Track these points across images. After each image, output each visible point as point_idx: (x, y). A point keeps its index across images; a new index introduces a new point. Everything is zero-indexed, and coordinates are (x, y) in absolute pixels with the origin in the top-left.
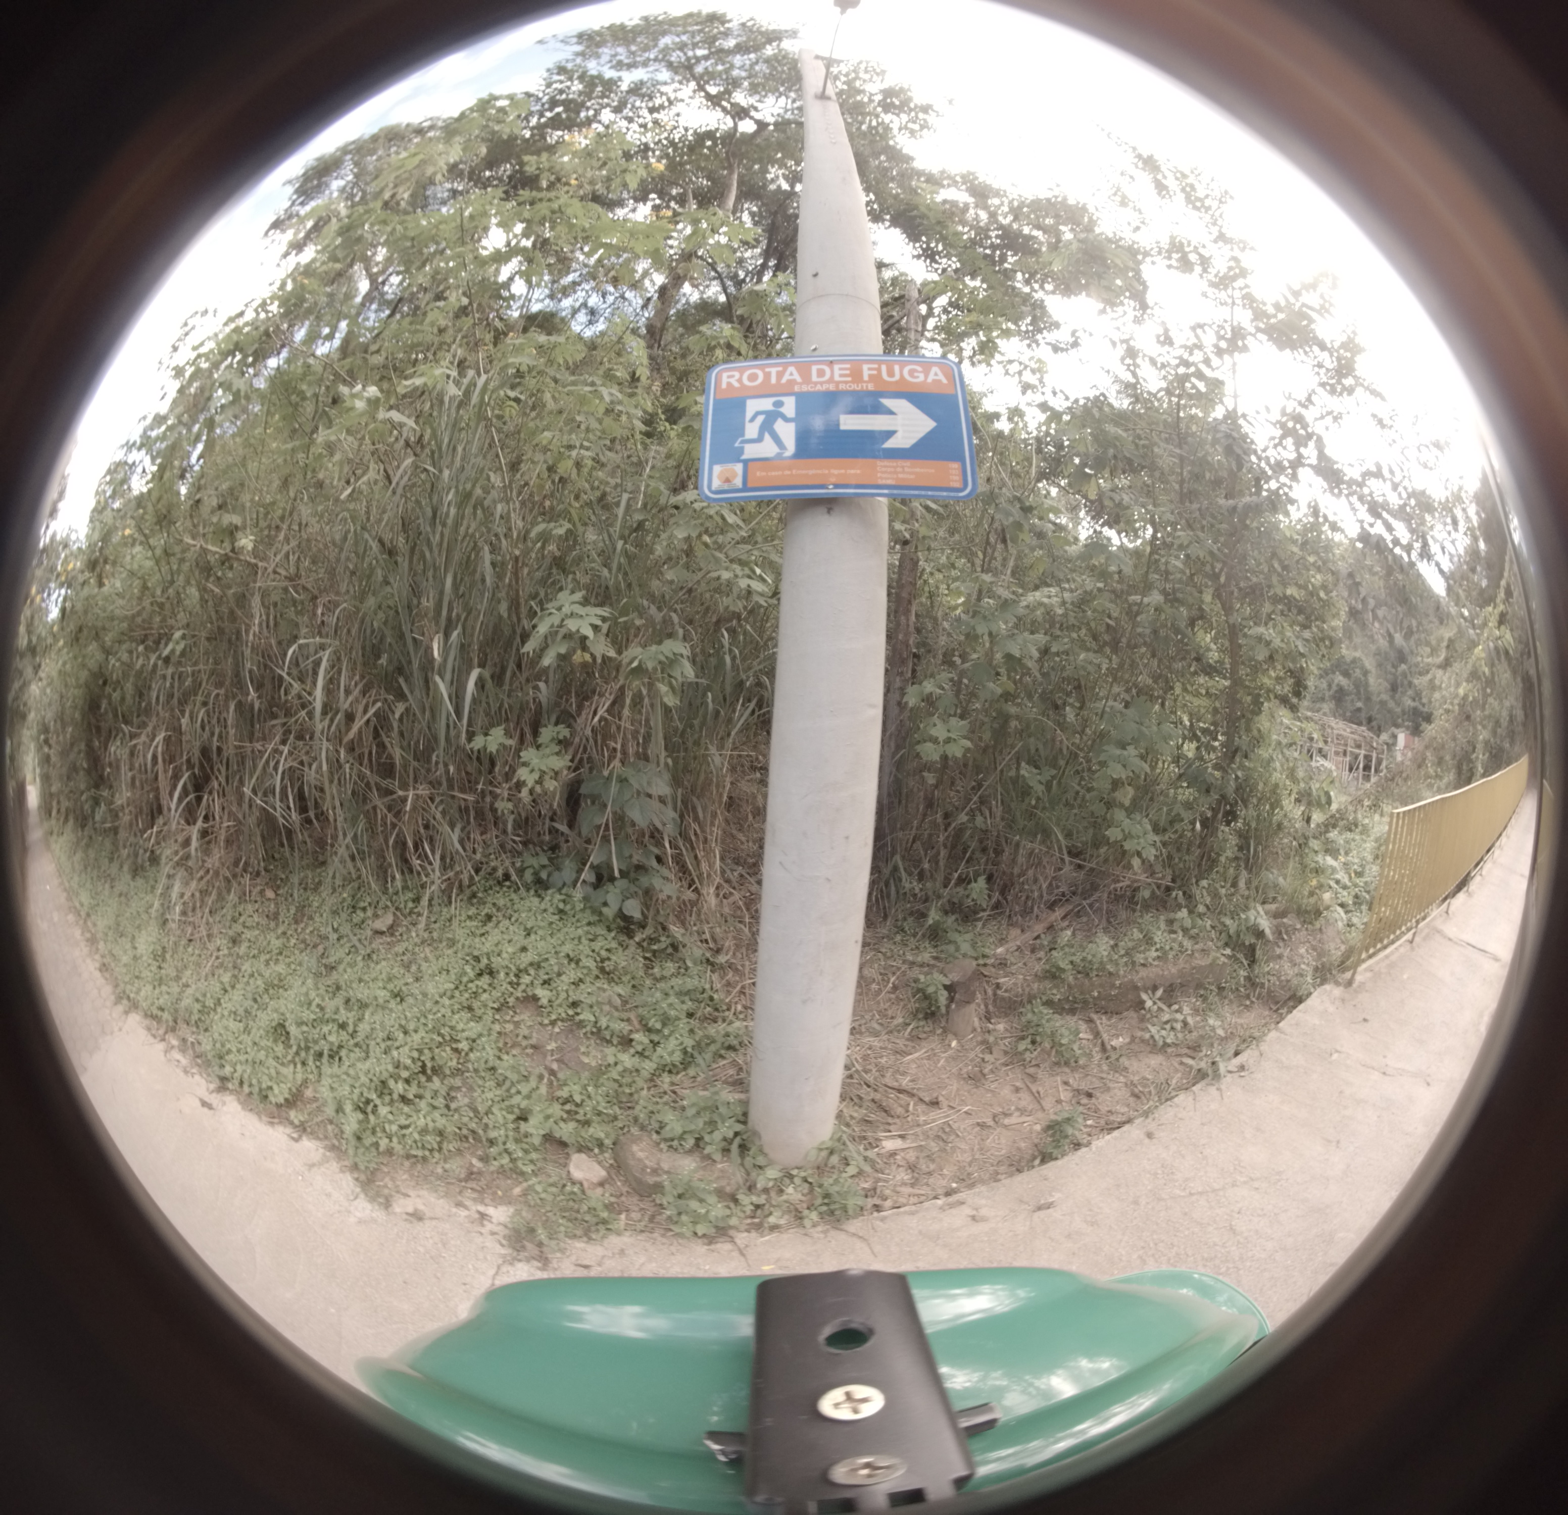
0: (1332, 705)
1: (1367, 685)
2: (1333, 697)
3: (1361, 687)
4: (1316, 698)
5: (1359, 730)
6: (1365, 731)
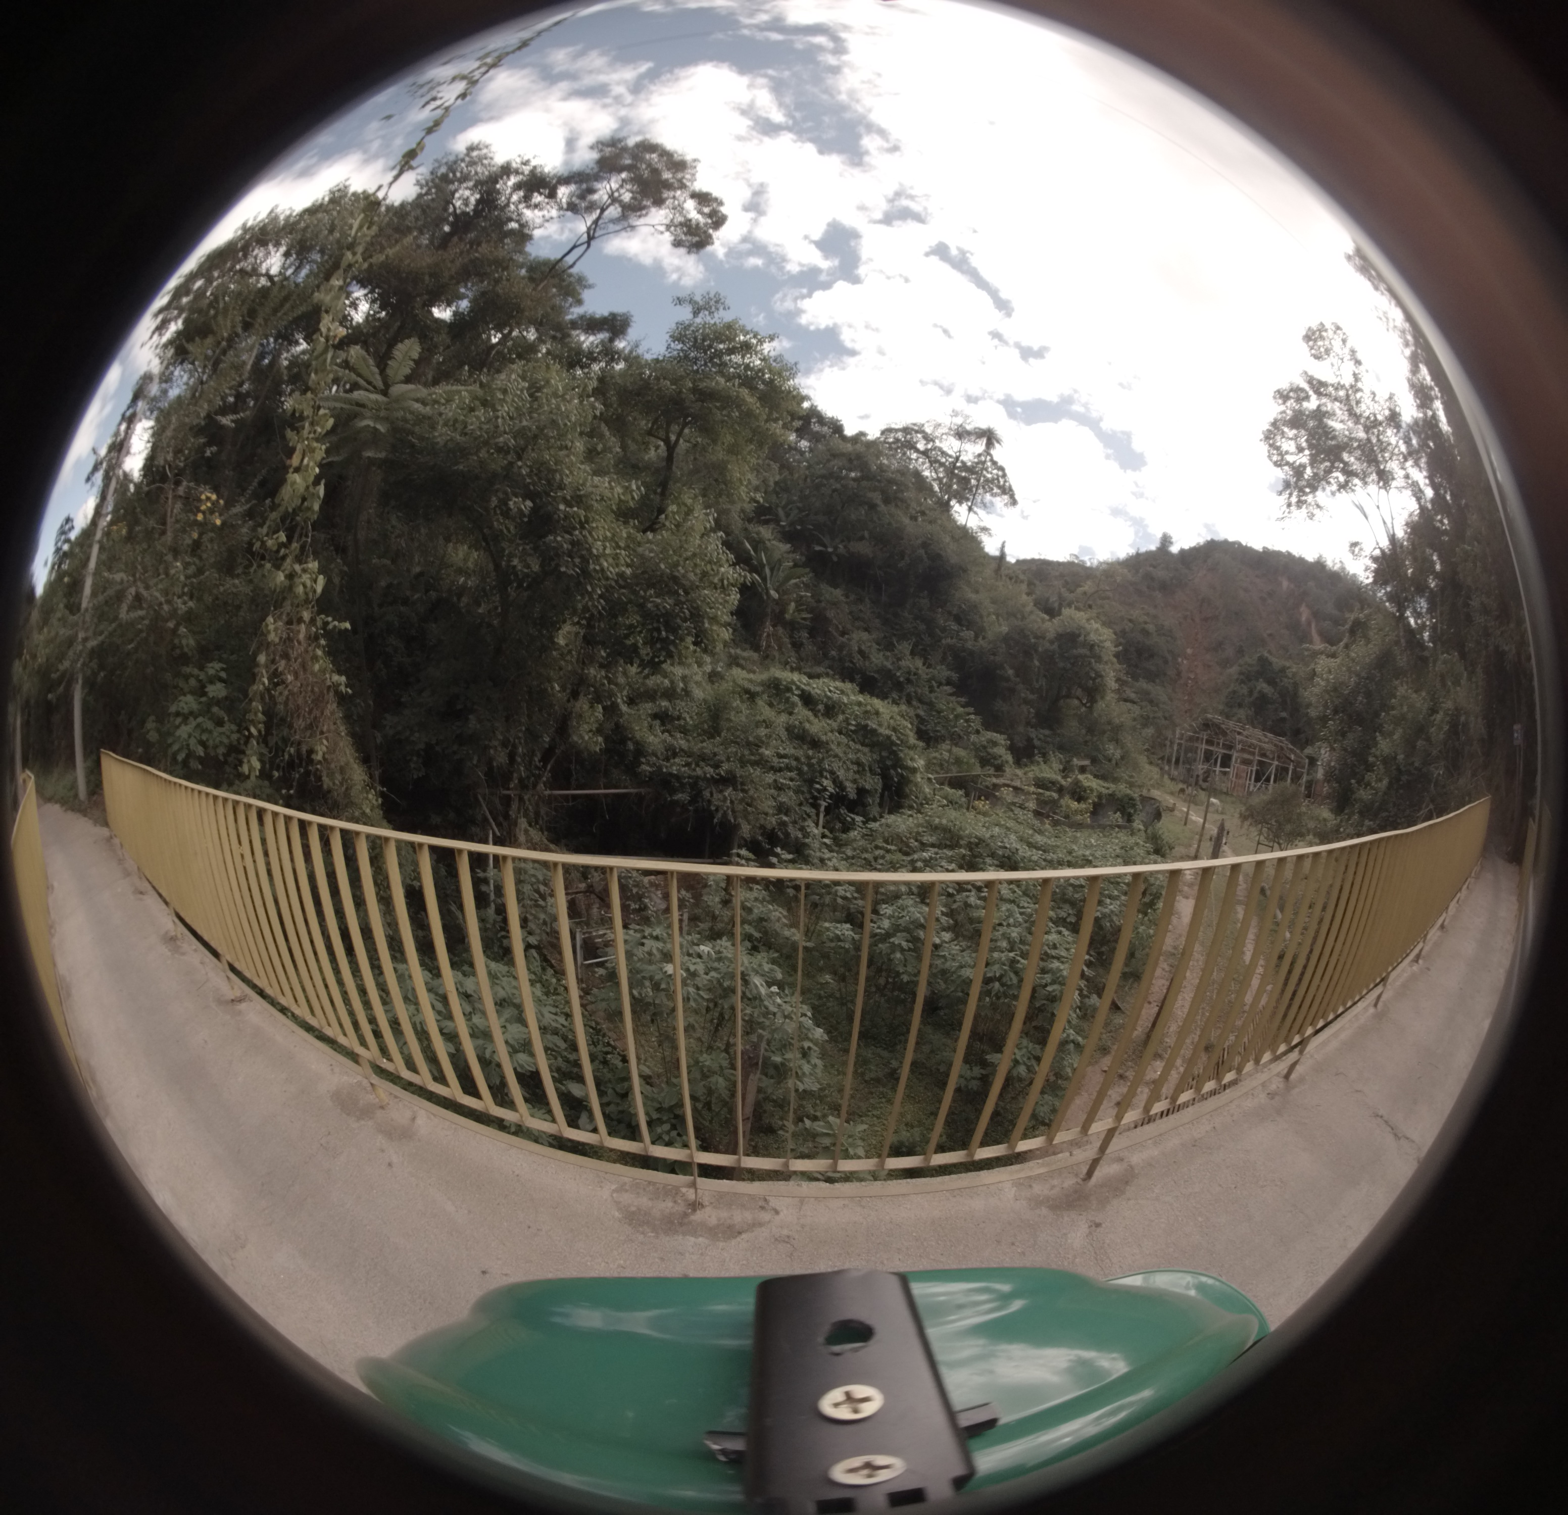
0: (1251, 713)
2: (1253, 704)
3: (1288, 698)
4: (1233, 703)
5: (1276, 739)
6: (1284, 742)
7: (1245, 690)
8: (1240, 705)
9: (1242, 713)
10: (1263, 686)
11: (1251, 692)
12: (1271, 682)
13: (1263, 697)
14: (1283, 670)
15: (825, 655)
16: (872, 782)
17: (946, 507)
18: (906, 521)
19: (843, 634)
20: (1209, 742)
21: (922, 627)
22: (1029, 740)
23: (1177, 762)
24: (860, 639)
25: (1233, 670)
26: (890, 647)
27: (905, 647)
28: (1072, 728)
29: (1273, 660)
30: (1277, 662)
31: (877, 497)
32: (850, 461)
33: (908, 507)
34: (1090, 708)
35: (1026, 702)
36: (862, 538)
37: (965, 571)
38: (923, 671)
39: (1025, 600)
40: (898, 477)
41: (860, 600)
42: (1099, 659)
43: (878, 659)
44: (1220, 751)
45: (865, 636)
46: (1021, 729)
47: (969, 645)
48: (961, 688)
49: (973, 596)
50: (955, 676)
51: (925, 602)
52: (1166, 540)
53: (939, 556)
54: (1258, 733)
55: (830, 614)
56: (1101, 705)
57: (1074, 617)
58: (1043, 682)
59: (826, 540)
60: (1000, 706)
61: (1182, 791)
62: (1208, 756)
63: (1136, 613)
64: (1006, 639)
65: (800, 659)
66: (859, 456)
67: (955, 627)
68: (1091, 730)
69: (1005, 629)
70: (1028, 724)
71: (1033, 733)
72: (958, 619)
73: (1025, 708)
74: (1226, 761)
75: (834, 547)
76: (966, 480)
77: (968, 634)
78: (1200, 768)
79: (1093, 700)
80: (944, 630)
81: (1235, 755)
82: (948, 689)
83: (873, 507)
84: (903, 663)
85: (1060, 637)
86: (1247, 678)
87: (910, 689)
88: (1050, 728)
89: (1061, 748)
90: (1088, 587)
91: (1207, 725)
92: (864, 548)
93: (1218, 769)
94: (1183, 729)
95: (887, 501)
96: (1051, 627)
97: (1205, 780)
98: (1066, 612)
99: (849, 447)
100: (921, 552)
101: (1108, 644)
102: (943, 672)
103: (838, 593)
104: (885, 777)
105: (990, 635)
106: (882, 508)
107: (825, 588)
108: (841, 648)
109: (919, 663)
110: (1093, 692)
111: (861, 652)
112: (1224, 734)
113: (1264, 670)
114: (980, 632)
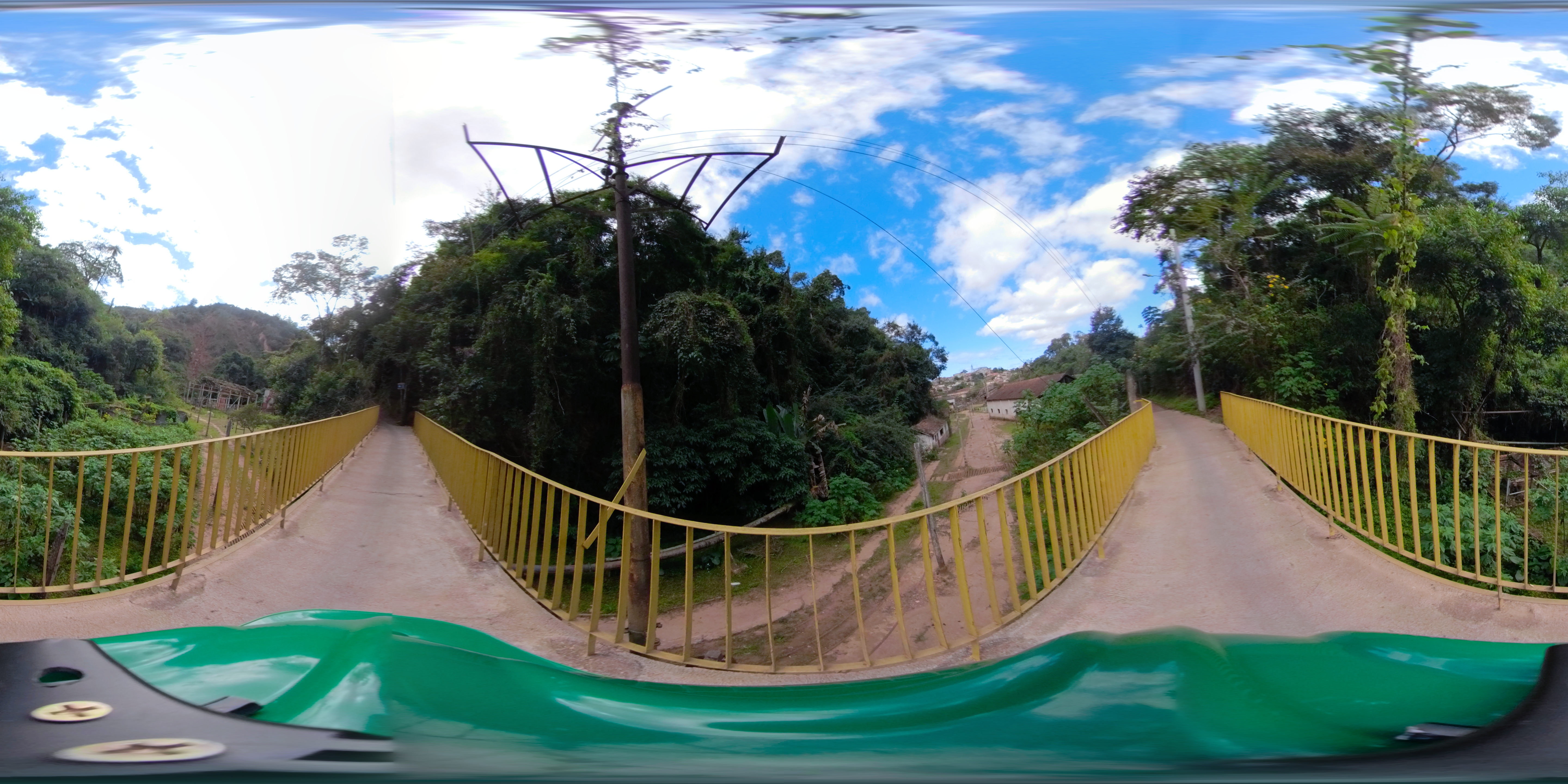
0: (227, 375)
1: (252, 369)
2: (229, 372)
3: (248, 370)
4: (218, 372)
5: (241, 387)
6: (245, 388)
7: (225, 366)
8: (222, 373)
9: (223, 376)
10: (234, 365)
11: (228, 367)
12: (239, 364)
13: (234, 369)
14: (246, 359)
15: (28, 349)
16: (60, 407)
17: (87, 281)
18: (69, 287)
19: (36, 339)
20: (206, 388)
21: (73, 336)
22: (122, 387)
23: (190, 396)
24: (44, 342)
25: (219, 358)
26: (58, 345)
27: (65, 346)
28: (141, 382)
29: (241, 354)
30: (243, 355)
31: (55, 276)
32: (43, 258)
33: (70, 281)
34: (150, 374)
35: (120, 371)
36: (46, 295)
37: (95, 311)
38: (73, 356)
39: (122, 327)
40: (67, 267)
41: (44, 324)
42: (156, 352)
43: (52, 351)
44: (211, 392)
45: (46, 340)
46: (118, 382)
47: (95, 345)
48: (90, 364)
49: (97, 323)
50: (87, 359)
51: (75, 325)
52: (194, 301)
53: (83, 304)
54: (231, 384)
55: (30, 330)
56: (154, 373)
57: (145, 334)
58: (129, 362)
59: (29, 295)
60: (109, 373)
61: (193, 408)
62: (205, 394)
63: (174, 333)
64: (112, 343)
65: (16, 350)
66: (48, 256)
67: (88, 336)
68: (150, 383)
69: (112, 338)
70: (121, 380)
71: (123, 384)
72: (90, 333)
73: (120, 374)
74: (214, 396)
75: (33, 299)
76: (99, 269)
77: (94, 340)
78: (201, 399)
79: (151, 369)
80: (83, 338)
81: (219, 393)
82: (85, 365)
83: (52, 280)
84: (64, 353)
85: (138, 342)
86: (226, 361)
87: (67, 364)
88: (131, 382)
89: (137, 391)
90: (152, 320)
91: (204, 381)
92: (47, 300)
93: (210, 399)
94: (193, 382)
95: (60, 277)
96: (133, 338)
97: (204, 404)
98: (142, 331)
99: (43, 252)
100: (75, 302)
101: (161, 346)
102: (82, 357)
103: (34, 320)
104: (65, 404)
105: (104, 340)
106: (58, 281)
107: (28, 318)
108: (35, 345)
109: (71, 352)
110: (151, 367)
111: (45, 348)
112: (214, 384)
113: (236, 358)
114: (99, 340)
